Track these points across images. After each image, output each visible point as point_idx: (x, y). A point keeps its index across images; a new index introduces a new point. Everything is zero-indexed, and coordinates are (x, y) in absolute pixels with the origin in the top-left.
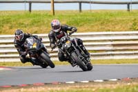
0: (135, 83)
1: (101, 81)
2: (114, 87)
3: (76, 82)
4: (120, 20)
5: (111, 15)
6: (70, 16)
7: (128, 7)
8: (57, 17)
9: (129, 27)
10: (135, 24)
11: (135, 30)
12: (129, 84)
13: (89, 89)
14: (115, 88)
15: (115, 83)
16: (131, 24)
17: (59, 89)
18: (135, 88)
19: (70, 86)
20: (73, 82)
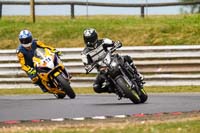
0: (151, 122)
1: (103, 118)
2: (122, 126)
3: (66, 119)
4: (130, 31)
5: (117, 23)
6: (57, 24)
7: (143, 12)
8: (39, 26)
9: (143, 40)
10: (152, 36)
11: (152, 44)
12: (143, 122)
13: (84, 130)
14: (122, 128)
15: (123, 121)
16: (146, 35)
17: (41, 129)
18: (152, 129)
19: (57, 126)
20: (61, 119)
